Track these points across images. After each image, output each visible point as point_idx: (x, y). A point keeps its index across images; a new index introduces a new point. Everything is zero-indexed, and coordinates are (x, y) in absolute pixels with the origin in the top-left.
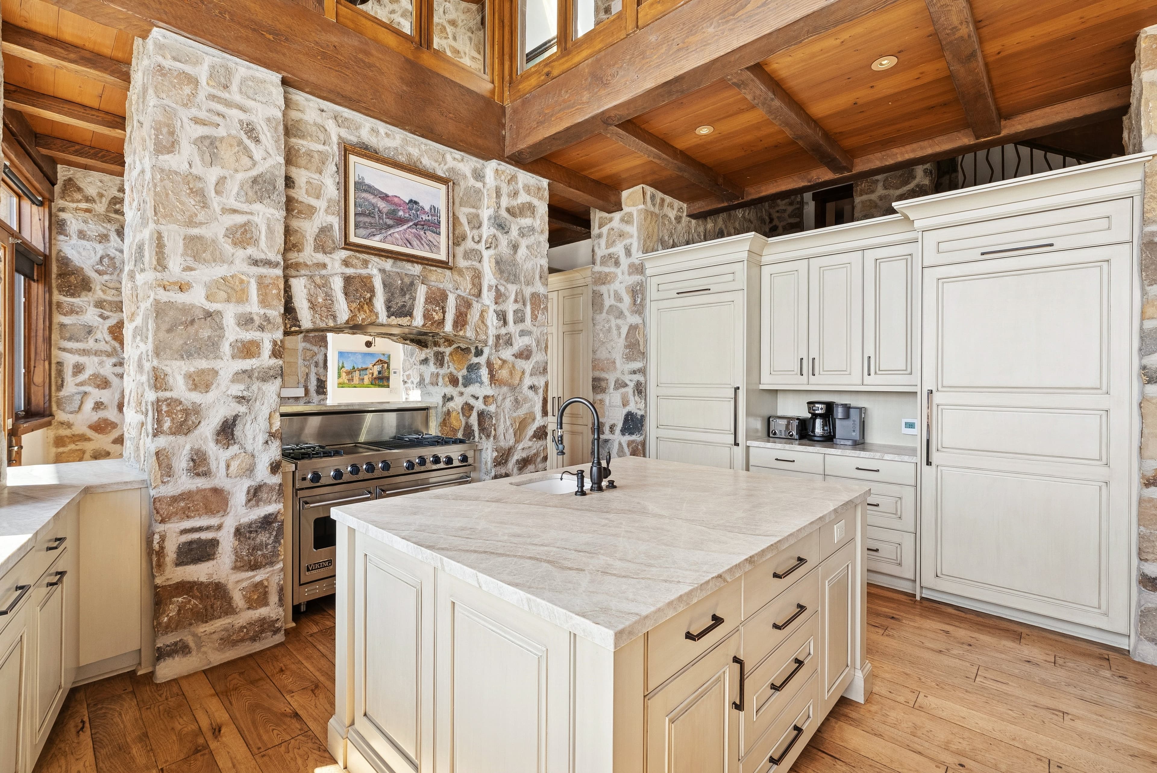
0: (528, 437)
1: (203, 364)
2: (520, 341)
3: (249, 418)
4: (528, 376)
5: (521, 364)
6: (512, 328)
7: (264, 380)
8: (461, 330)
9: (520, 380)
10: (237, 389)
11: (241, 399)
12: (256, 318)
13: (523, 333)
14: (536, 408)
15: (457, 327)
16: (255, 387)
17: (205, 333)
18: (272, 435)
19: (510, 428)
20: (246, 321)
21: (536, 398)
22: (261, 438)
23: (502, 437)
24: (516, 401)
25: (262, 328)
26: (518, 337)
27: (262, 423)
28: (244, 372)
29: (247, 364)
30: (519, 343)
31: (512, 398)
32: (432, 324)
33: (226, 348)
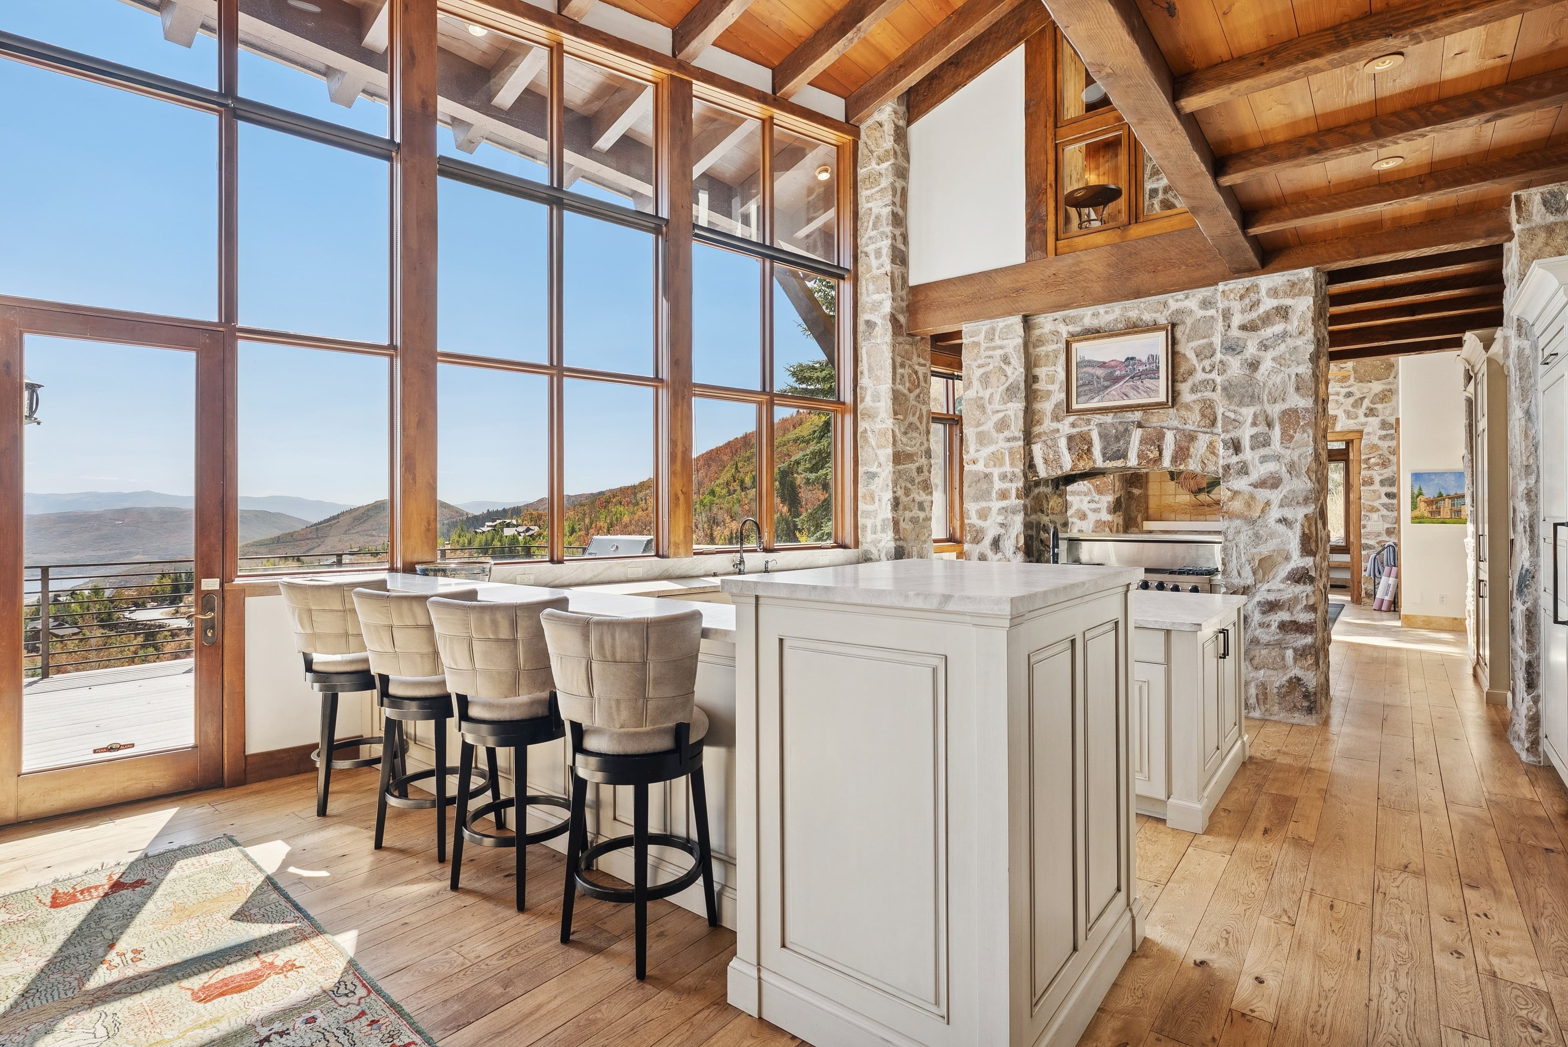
0: (1279, 579)
1: (984, 504)
2: (1261, 468)
3: (1006, 537)
4: (1276, 507)
5: (1263, 494)
6: (1247, 454)
7: (1014, 513)
8: (1181, 464)
9: (1263, 511)
10: (1000, 519)
11: (1002, 525)
12: (1008, 475)
13: (1264, 459)
14: (1292, 545)
15: (1176, 462)
16: (1009, 518)
17: (985, 486)
18: (1018, 548)
19: (1247, 565)
20: (1003, 477)
21: (1290, 533)
22: (1012, 549)
23: (1235, 573)
24: (1257, 535)
25: (1011, 481)
26: (1259, 465)
27: (1013, 541)
28: (1003, 508)
29: (1004, 503)
30: (1259, 471)
31: (1250, 532)
32: (1148, 462)
33: (994, 495)
